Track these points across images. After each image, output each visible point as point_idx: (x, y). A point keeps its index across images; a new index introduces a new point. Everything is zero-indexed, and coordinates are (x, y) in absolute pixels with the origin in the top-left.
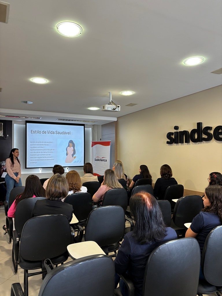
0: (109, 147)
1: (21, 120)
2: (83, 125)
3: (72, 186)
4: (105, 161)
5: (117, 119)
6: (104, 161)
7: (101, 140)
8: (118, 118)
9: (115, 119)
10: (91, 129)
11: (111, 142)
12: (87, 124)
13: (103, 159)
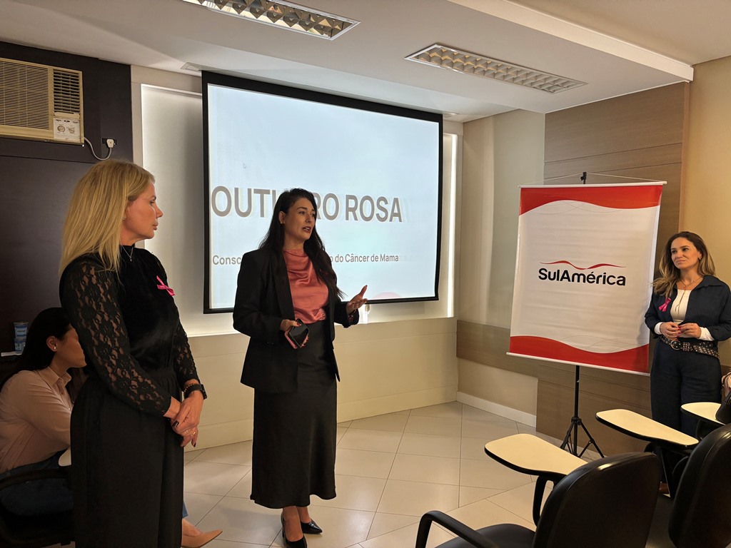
4: (611, 280)
5: (692, 69)
6: (606, 280)
7: (584, 178)
8: (696, 67)
9: (685, 72)
10: (454, 137)
11: (662, 187)
13: (597, 272)
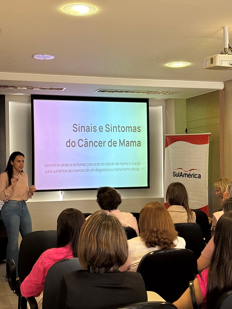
0: (206, 147)
1: (22, 94)
2: (146, 100)
3: (158, 237)
5: (223, 84)
8: (225, 83)
9: (219, 86)
10: (161, 108)
11: (210, 135)
12: (153, 99)
13: (191, 173)
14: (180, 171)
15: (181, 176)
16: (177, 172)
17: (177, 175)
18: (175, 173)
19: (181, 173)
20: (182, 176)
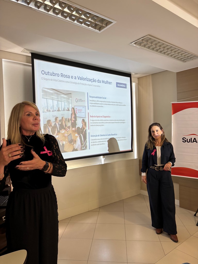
14: (193, 137)
15: (194, 141)
16: (188, 138)
17: (188, 141)
18: (186, 139)
19: (195, 139)
20: (196, 141)
